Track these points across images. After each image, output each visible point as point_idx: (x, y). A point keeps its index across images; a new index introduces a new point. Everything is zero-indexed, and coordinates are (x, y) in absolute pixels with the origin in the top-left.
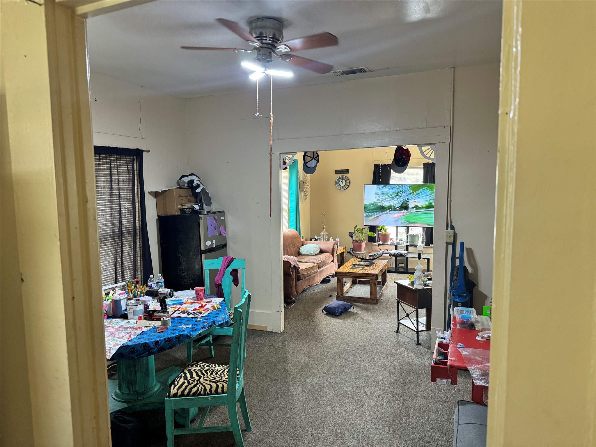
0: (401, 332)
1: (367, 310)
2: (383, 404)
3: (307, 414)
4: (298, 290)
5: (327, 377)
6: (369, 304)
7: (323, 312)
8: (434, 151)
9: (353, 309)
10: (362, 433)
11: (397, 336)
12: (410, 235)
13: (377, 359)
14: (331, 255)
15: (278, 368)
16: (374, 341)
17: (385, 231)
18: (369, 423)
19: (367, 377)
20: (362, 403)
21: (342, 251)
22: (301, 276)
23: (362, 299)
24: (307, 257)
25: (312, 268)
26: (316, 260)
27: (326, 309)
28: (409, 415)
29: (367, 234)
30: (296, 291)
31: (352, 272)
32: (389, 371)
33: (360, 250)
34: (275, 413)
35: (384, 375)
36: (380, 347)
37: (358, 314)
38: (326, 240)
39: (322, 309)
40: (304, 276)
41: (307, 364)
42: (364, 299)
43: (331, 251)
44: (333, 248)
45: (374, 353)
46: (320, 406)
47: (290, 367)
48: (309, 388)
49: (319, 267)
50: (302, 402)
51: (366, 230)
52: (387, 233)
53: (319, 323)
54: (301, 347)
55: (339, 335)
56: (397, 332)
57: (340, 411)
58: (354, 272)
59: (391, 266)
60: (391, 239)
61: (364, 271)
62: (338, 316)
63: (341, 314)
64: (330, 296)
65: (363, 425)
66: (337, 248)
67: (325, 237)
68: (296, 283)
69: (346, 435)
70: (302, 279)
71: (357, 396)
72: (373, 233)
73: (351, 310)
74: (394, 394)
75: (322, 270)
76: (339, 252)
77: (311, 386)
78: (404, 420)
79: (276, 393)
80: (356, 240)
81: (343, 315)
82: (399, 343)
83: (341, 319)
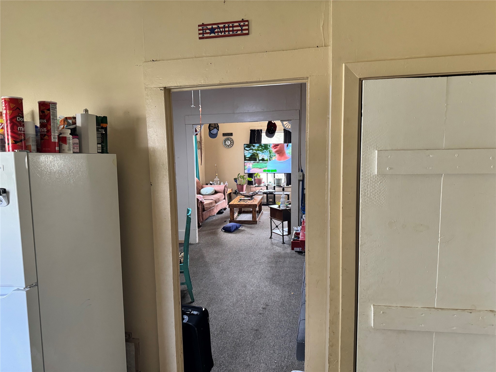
0: (273, 238)
1: (251, 228)
2: (266, 272)
3: (223, 280)
4: (203, 218)
5: (231, 263)
6: (252, 224)
7: (222, 230)
8: (290, 125)
9: (242, 227)
10: (255, 284)
11: (271, 240)
12: (276, 179)
13: (260, 252)
14: (222, 194)
15: (200, 261)
16: (257, 244)
17: (260, 177)
18: (259, 280)
19: (255, 261)
20: (253, 272)
21: (230, 192)
22: (205, 208)
23: (247, 222)
24: (206, 196)
25: (211, 203)
26: (214, 198)
27: (224, 228)
28: (280, 276)
29: (247, 179)
30: (202, 218)
31: (240, 204)
32: (268, 257)
33: (242, 191)
34: (204, 281)
35: (265, 259)
36: (261, 246)
37: (245, 230)
38: (218, 184)
39: (222, 228)
40: (207, 208)
41: (218, 258)
42: (248, 222)
43: (223, 192)
44: (225, 190)
45: (258, 249)
46: (230, 276)
47: (207, 260)
48: (222, 268)
49: (216, 202)
50: (219, 275)
51: (246, 176)
52: (261, 178)
53: (220, 237)
54: (212, 250)
55: (235, 242)
56: (271, 238)
57: (242, 277)
58: (241, 204)
59: (264, 201)
60: (263, 183)
61: (247, 203)
62: (233, 232)
63: (234, 231)
64: (225, 221)
65: (255, 281)
66: (227, 189)
67: (218, 182)
68: (202, 213)
69: (247, 286)
70: (205, 211)
71: (250, 269)
72: (251, 178)
73: (240, 228)
74: (271, 267)
75: (218, 205)
76: (228, 192)
77: (223, 267)
78: (278, 277)
79: (202, 272)
80: (239, 184)
81: (236, 231)
82: (272, 244)
83: (235, 233)
